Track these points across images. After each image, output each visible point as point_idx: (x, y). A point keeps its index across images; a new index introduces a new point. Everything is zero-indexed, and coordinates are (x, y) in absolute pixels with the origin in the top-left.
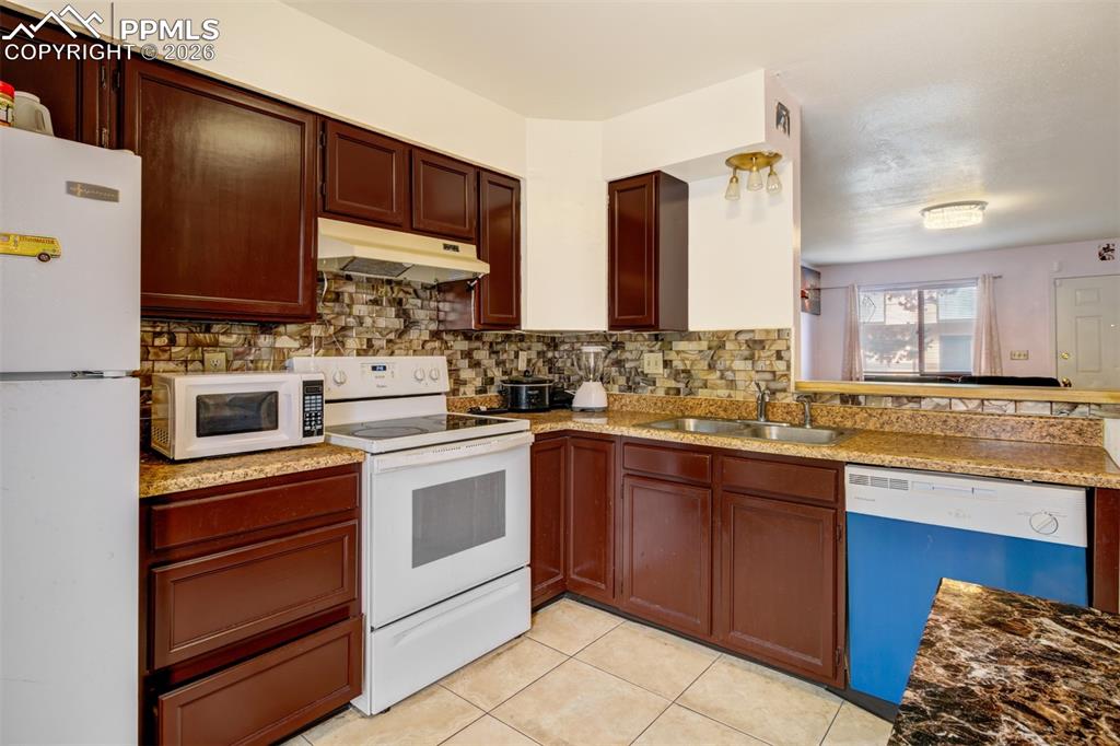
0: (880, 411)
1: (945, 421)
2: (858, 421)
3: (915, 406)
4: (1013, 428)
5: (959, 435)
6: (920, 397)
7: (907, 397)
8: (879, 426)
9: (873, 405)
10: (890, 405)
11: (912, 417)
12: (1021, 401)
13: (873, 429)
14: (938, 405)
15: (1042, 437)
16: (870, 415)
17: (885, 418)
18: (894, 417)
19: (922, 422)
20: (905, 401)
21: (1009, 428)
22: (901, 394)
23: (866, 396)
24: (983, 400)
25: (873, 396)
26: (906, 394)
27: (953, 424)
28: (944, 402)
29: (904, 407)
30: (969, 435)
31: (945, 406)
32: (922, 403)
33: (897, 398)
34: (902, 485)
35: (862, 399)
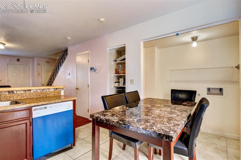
0: (21, 94)
1: (37, 94)
2: (15, 97)
3: (30, 92)
4: (49, 94)
5: (39, 97)
6: (30, 90)
7: (27, 90)
8: (20, 98)
9: (18, 93)
10: (23, 93)
11: (29, 95)
12: (49, 89)
13: (19, 99)
14: (34, 91)
15: (53, 95)
16: (18, 96)
17: (22, 96)
18: (25, 95)
19: (31, 95)
20: (27, 91)
21: (48, 94)
22: (26, 89)
23: (16, 91)
24: (43, 89)
25: (18, 91)
26: (27, 89)
27: (38, 95)
28: (36, 90)
29: (27, 93)
30: (41, 96)
31: (36, 91)
32: (31, 91)
33: (25, 91)
34: (46, 108)
35: (15, 92)
